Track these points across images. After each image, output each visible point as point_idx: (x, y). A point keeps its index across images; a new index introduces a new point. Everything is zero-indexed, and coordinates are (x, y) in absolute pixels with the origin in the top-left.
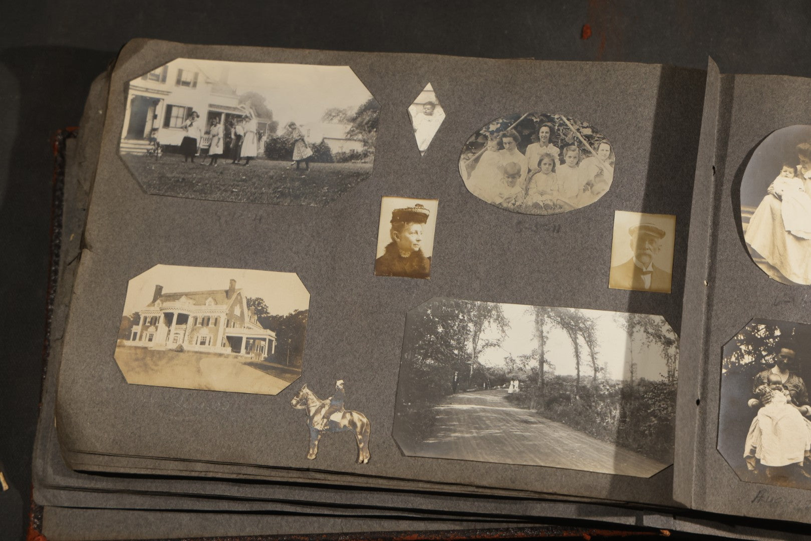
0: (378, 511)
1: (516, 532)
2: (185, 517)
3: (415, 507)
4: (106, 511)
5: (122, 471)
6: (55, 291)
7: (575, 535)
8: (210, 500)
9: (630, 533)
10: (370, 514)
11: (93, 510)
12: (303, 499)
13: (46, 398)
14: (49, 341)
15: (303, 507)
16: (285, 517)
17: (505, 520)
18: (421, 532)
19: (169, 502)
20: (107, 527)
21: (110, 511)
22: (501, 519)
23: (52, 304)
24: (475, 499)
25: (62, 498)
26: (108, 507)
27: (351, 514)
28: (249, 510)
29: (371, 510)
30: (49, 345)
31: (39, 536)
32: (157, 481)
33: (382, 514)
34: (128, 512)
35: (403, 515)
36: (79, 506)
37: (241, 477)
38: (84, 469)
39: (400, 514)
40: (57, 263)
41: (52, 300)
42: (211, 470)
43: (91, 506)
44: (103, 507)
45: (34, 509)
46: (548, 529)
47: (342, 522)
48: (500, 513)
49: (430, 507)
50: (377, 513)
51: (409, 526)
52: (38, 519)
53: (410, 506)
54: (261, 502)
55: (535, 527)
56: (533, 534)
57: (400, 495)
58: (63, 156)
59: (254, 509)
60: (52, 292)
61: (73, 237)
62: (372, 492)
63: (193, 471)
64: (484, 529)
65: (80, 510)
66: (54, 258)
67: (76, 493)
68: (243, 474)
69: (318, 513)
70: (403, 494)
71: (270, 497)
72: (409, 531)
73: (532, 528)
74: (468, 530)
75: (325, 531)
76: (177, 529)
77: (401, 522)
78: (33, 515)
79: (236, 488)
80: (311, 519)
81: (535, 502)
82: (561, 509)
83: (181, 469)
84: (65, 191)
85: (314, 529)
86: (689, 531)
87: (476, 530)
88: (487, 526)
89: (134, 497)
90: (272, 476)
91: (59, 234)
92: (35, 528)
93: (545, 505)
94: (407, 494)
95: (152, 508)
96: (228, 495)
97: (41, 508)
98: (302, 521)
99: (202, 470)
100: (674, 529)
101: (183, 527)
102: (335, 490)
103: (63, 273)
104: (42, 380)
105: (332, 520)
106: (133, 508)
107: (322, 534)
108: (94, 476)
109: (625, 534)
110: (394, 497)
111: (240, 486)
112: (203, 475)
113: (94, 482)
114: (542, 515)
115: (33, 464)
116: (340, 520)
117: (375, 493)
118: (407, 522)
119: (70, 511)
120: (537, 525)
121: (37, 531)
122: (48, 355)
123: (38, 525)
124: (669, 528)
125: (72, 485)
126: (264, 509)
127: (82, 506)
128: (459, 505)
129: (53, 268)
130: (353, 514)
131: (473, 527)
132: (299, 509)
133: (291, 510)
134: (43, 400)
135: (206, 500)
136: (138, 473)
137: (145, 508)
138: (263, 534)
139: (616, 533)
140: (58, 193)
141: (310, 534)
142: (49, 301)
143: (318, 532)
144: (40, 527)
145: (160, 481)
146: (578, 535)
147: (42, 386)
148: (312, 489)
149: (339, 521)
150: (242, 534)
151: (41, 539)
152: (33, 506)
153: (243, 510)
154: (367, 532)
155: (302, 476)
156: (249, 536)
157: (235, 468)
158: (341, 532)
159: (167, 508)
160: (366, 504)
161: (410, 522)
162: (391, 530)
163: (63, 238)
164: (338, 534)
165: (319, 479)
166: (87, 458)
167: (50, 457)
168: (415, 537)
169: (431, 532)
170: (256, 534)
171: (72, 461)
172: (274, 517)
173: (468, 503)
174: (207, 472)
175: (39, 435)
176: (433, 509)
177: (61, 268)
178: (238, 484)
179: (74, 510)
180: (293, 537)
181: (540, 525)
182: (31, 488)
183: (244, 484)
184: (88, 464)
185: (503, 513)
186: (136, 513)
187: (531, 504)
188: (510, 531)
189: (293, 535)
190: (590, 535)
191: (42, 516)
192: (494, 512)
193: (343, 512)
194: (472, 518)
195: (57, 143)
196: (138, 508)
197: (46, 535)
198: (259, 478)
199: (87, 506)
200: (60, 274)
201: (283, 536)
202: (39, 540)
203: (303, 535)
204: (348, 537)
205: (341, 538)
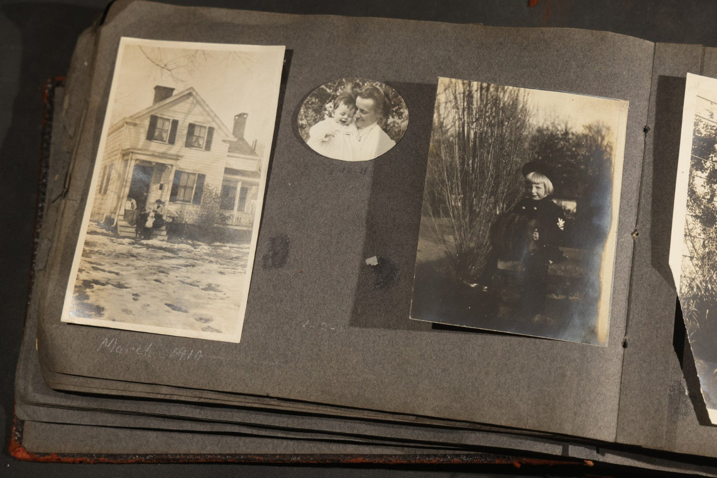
0: (327, 435)
1: (452, 458)
2: (152, 435)
3: (360, 433)
4: (81, 427)
5: (95, 391)
6: (41, 226)
7: (506, 462)
8: (175, 420)
9: (557, 462)
10: (320, 438)
11: (69, 426)
12: (258, 422)
13: (29, 323)
14: (34, 271)
15: (260, 430)
16: (243, 438)
17: (443, 447)
18: (366, 455)
19: (137, 421)
20: (81, 441)
21: (84, 427)
22: (439, 446)
23: (38, 237)
24: (415, 427)
25: (41, 414)
26: (82, 423)
27: (302, 437)
28: (209, 430)
29: (321, 434)
30: (34, 275)
31: (19, 447)
32: (127, 401)
33: (331, 439)
34: (101, 428)
35: (350, 440)
36: (57, 422)
37: (202, 400)
38: (60, 388)
39: (347, 439)
40: (43, 201)
41: (38, 234)
42: (175, 393)
43: (68, 422)
44: (78, 423)
45: (16, 423)
46: (481, 456)
47: (294, 443)
48: (438, 441)
49: (374, 434)
50: (326, 437)
51: (355, 450)
52: (19, 432)
53: (355, 432)
54: (220, 424)
55: (471, 454)
56: (468, 461)
57: (347, 422)
58: (52, 103)
59: (214, 430)
60: (38, 227)
61: (58, 178)
62: (321, 418)
63: (159, 394)
64: (424, 455)
65: (57, 425)
66: (41, 196)
67: (53, 410)
68: (205, 398)
69: (272, 435)
70: (349, 421)
71: (228, 420)
72: (355, 454)
73: (467, 456)
74: (409, 455)
75: (279, 452)
76: (145, 446)
77: (348, 446)
78: (15, 428)
79: (198, 410)
80: (266, 440)
81: (470, 431)
82: (493, 439)
83: (149, 391)
84: (53, 135)
85: (268, 449)
86: (611, 462)
87: (416, 455)
88: (426, 452)
89: (106, 415)
90: (230, 401)
91: (46, 173)
92: (16, 441)
93: (479, 435)
94: (353, 421)
95: (122, 426)
96: (191, 416)
97: (23, 422)
98: (258, 442)
99: (167, 393)
100: (597, 460)
101: (150, 443)
102: (288, 416)
103: (48, 210)
104: (27, 306)
105: (285, 442)
106: (105, 425)
107: (276, 455)
108: (70, 395)
109: (552, 462)
110: (341, 423)
111: (201, 409)
112: (168, 397)
113: (70, 400)
114: (476, 443)
115: (16, 382)
116: (293, 442)
117: (325, 419)
118: (354, 446)
119: (48, 426)
120: (472, 453)
121: (17, 443)
122: (33, 284)
123: (19, 438)
124: (592, 459)
125: (51, 402)
126: (223, 431)
127: (59, 422)
128: (400, 433)
129: (40, 205)
130: (305, 437)
131: (413, 453)
132: (255, 432)
133: (248, 433)
134: (27, 325)
135: (171, 420)
136: (110, 393)
137: (116, 425)
138: (222, 453)
139: (544, 461)
140: (46, 137)
141: (265, 454)
142: (35, 235)
143: (272, 453)
144: (20, 439)
145: (129, 401)
146: (509, 463)
147: (26, 313)
148: (267, 413)
149: (291, 443)
150: (203, 452)
151: (21, 450)
152: (14, 420)
153: (205, 430)
154: (316, 454)
155: (257, 402)
156: (211, 455)
157: (197, 393)
158: (293, 453)
159: (136, 426)
160: (316, 429)
161: (357, 446)
162: (338, 453)
163: (49, 178)
164: (290, 455)
165: (274, 405)
166: (64, 379)
167: (31, 377)
168: (360, 460)
169: (375, 456)
170: (215, 452)
171: (51, 381)
172: (232, 438)
173: (409, 431)
174: (172, 395)
175: (22, 356)
176: (377, 435)
177: (46, 205)
178: (200, 407)
179: (52, 425)
180: (249, 456)
181: (475, 453)
182: (14, 403)
183: (205, 408)
184: (65, 384)
185: (441, 441)
186: (109, 430)
187: (466, 434)
188: (447, 457)
189: (250, 454)
190: (520, 463)
191: (23, 430)
192: (432, 440)
193: (295, 435)
194: (412, 445)
195: (47, 91)
196: (109, 425)
197: (25, 446)
198: (218, 402)
199: (63, 422)
200: (45, 211)
201: (239, 455)
202: (19, 451)
203: (258, 455)
204: (299, 458)
205: (294, 459)
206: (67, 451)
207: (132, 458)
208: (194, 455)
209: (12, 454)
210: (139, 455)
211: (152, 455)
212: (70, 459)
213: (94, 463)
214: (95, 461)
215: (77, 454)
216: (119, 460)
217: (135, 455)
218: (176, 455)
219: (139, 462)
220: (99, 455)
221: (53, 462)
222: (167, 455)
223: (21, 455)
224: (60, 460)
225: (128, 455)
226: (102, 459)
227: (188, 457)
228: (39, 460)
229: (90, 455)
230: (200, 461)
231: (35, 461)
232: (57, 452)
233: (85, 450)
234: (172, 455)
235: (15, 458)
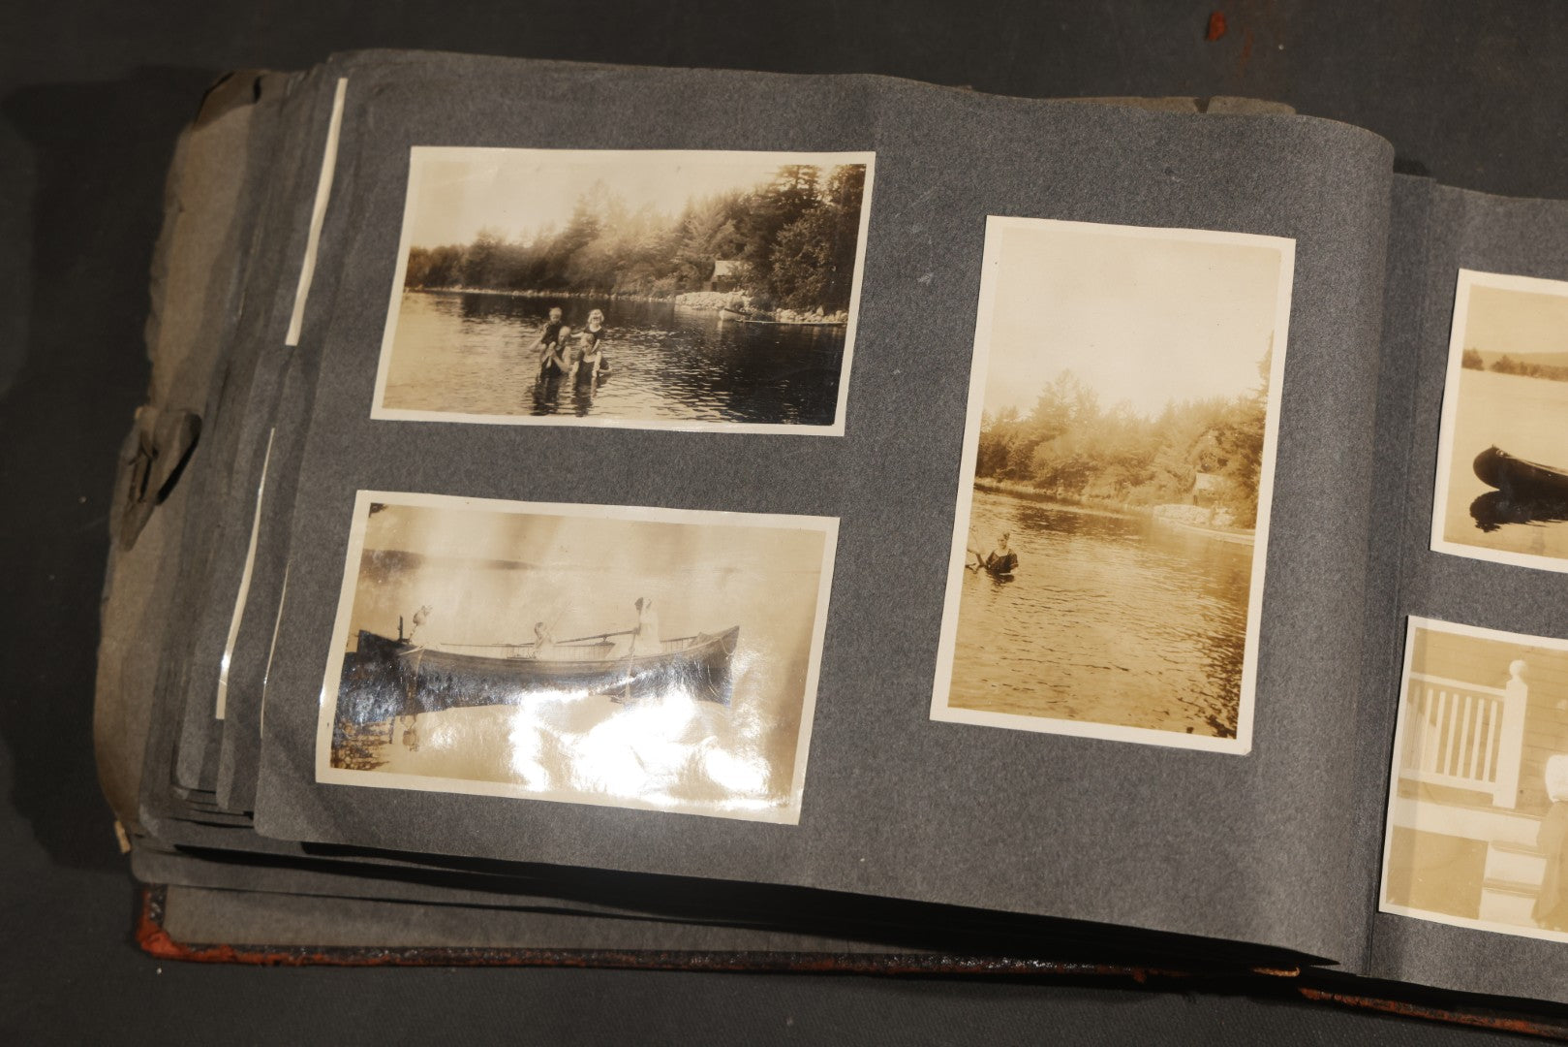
16: (597, 919)
18: (842, 955)
31: (158, 932)
47: (697, 932)
52: (158, 903)
56: (1043, 968)
72: (818, 953)
75: (666, 947)
77: (804, 937)
78: (149, 895)
80: (641, 923)
85: (646, 940)
92: (151, 919)
98: (624, 927)
105: (679, 927)
107: (661, 952)
121: (154, 924)
123: (157, 914)
141: (639, 951)
143: (652, 948)
144: (160, 917)
149: (691, 930)
150: (517, 945)
151: (162, 938)
154: (742, 952)
156: (529, 949)
158: (696, 949)
164: (690, 952)
168: (830, 964)
169: (858, 956)
170: (541, 946)
180: (608, 955)
189: (610, 951)
191: (165, 897)
197: (170, 931)
201: (591, 951)
202: (158, 939)
203: (626, 952)
204: (707, 960)
205: (696, 961)
206: (251, 940)
207: (376, 956)
208: (498, 950)
209: (144, 945)
210: (391, 950)
211: (416, 949)
212: (256, 957)
213: (303, 965)
214: (305, 962)
215: (270, 946)
216: (351, 959)
217: (382, 950)
218: (463, 949)
219: (390, 964)
220: (312, 949)
221: (224, 963)
222: (444, 949)
223: (161, 947)
224: (235, 959)
225: (368, 949)
226: (317, 957)
227: (486, 955)
228: (196, 959)
229: (296, 950)
230: (509, 962)
231: (187, 960)
232: (231, 942)
233: (285, 939)
234: (455, 950)
235: (149, 954)
